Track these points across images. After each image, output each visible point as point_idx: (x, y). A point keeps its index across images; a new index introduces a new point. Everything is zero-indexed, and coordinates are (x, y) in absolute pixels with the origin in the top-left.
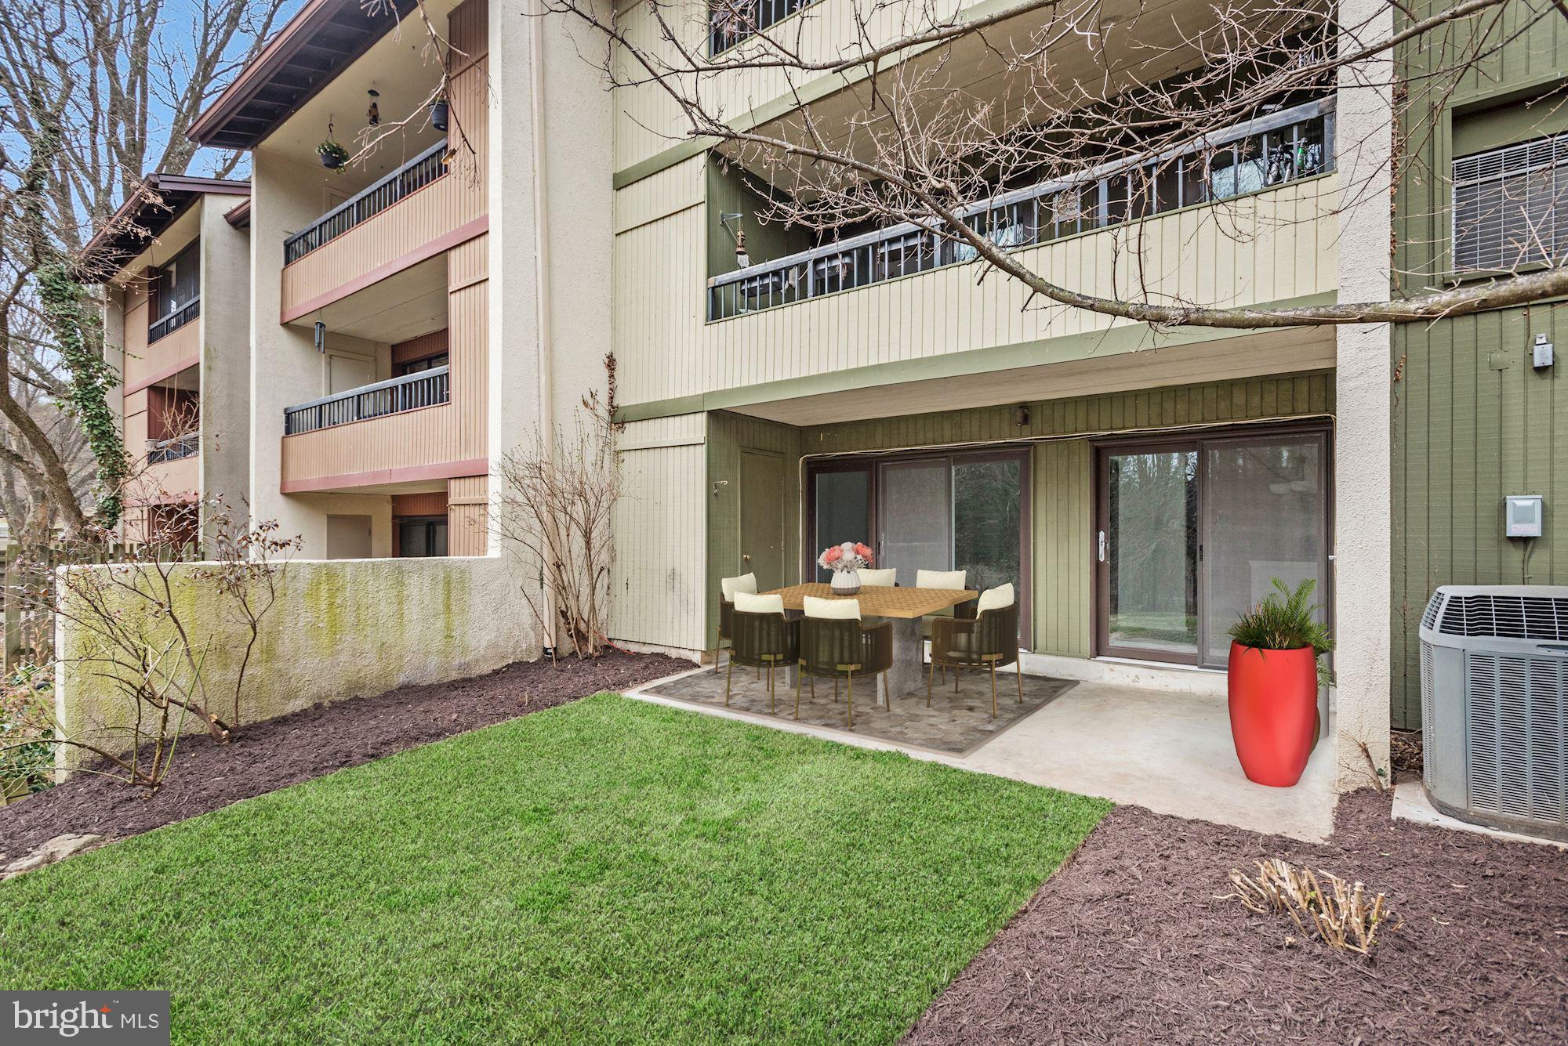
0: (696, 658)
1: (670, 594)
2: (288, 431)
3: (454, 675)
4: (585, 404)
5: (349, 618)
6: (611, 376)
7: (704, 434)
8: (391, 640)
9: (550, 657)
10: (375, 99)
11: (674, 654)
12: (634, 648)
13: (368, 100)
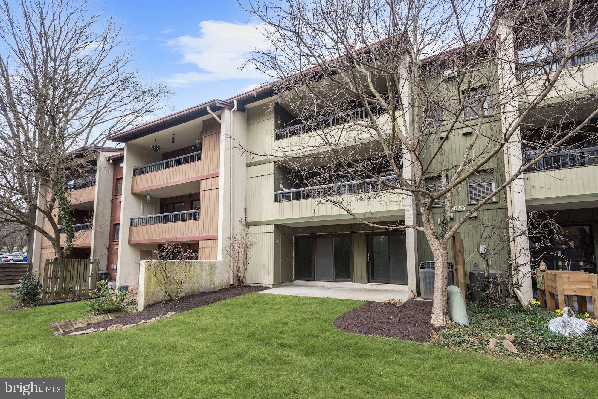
0: (271, 286)
1: (263, 270)
2: (131, 225)
3: (212, 290)
4: (240, 221)
5: (192, 274)
6: (246, 214)
7: (273, 230)
8: (200, 280)
9: (232, 287)
10: (174, 136)
11: (264, 286)
12: (252, 285)
13: (172, 136)
